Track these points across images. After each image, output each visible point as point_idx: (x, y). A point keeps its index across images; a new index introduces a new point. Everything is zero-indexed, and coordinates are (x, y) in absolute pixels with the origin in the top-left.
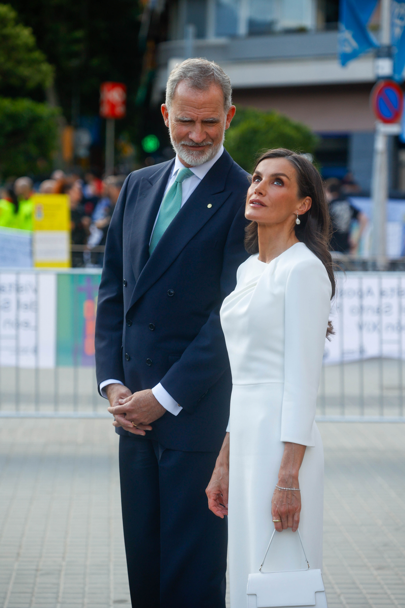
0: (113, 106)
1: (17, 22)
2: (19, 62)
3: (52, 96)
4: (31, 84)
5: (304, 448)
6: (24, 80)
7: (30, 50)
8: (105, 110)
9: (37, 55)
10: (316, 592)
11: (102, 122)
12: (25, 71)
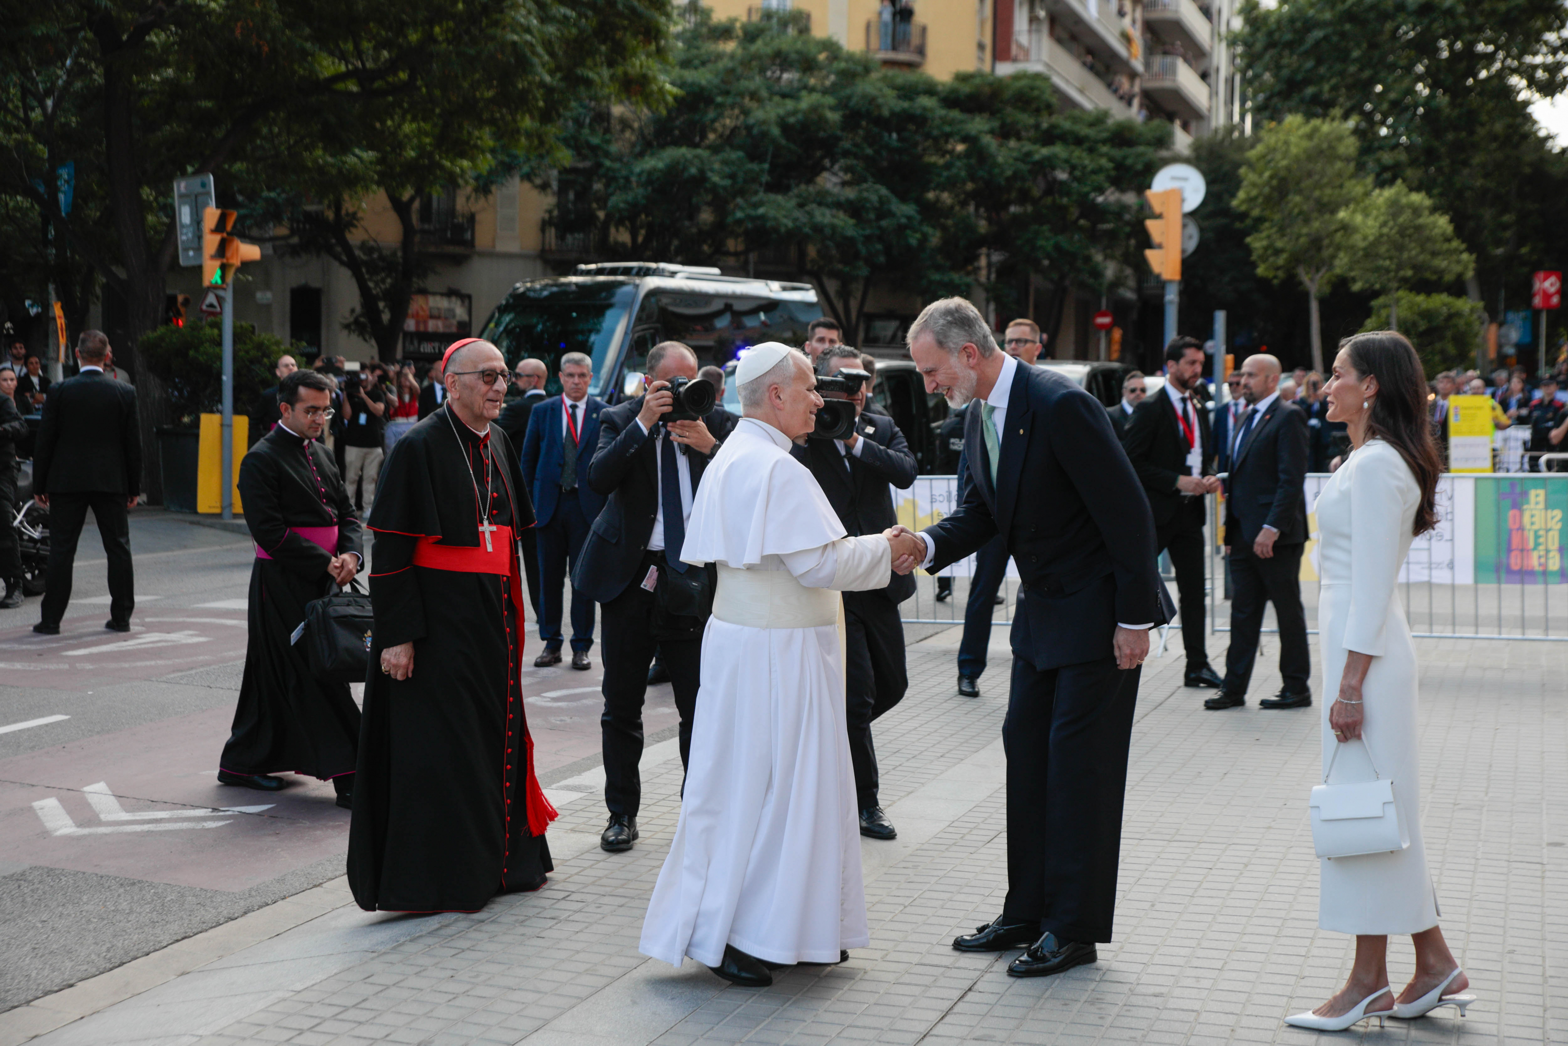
0: (1547, 296)
1: (1434, 210)
2: (1434, 254)
3: (1473, 289)
4: (1449, 278)
5: (1369, 659)
6: (1440, 273)
7: (1448, 240)
8: (1537, 301)
9: (1455, 244)
10: (1384, 803)
11: (1536, 314)
12: (1441, 263)
